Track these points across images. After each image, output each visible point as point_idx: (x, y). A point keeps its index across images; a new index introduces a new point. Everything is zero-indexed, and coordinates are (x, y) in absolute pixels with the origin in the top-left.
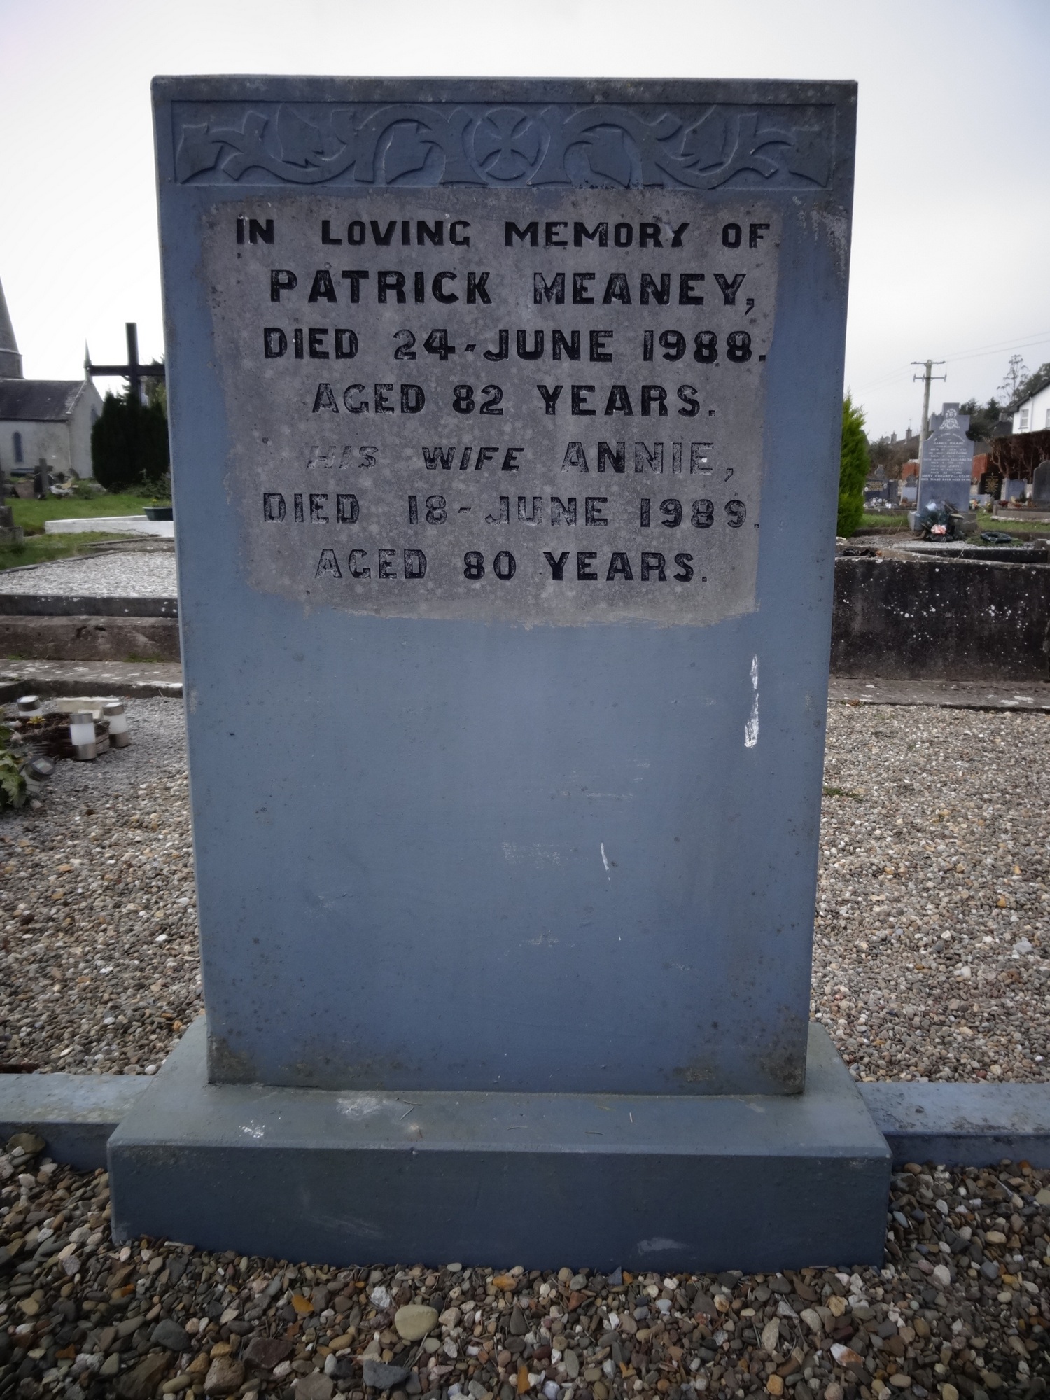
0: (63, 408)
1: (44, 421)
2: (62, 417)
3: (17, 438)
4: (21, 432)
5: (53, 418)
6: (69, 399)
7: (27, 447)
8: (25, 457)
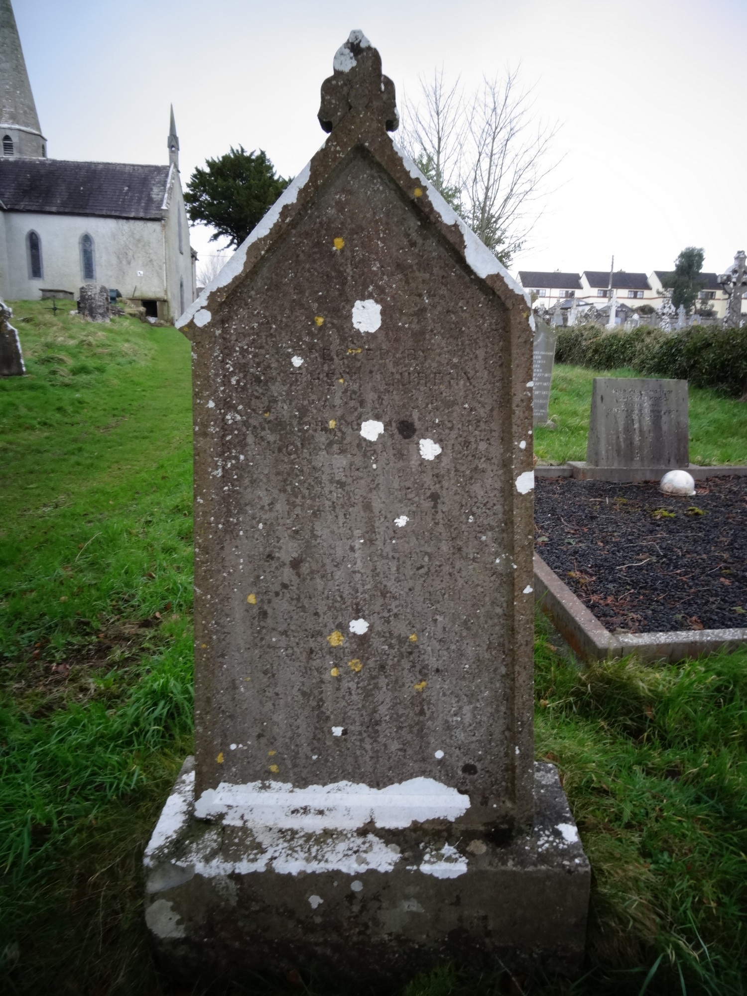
0: (150, 200)
1: (128, 218)
2: (153, 213)
3: (86, 240)
4: (93, 235)
5: (142, 215)
6: (155, 190)
7: (100, 258)
8: (98, 271)
